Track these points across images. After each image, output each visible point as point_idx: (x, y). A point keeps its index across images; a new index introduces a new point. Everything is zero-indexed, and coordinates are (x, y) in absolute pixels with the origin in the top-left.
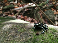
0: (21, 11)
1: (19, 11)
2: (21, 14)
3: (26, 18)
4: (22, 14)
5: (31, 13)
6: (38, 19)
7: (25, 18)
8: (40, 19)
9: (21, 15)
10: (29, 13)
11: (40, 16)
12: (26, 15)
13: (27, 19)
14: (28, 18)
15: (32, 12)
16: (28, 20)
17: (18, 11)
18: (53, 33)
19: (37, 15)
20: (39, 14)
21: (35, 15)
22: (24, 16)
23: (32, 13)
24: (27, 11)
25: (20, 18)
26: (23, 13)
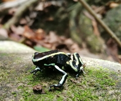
0: (26, 13)
1: (18, 11)
2: (23, 22)
3: (40, 37)
4: (28, 23)
5: (57, 19)
6: (84, 39)
7: (37, 34)
8: (89, 39)
9: (23, 25)
10: (51, 19)
11: (91, 29)
12: (42, 25)
13: (43, 39)
14: (48, 34)
15: (63, 13)
16: (48, 43)
17: (14, 12)
18: (97, 88)
19: (81, 22)
20: (87, 22)
21: (72, 23)
22: (34, 27)
23: (63, 17)
24: (47, 11)
25: (20, 36)
26: (31, 19)
